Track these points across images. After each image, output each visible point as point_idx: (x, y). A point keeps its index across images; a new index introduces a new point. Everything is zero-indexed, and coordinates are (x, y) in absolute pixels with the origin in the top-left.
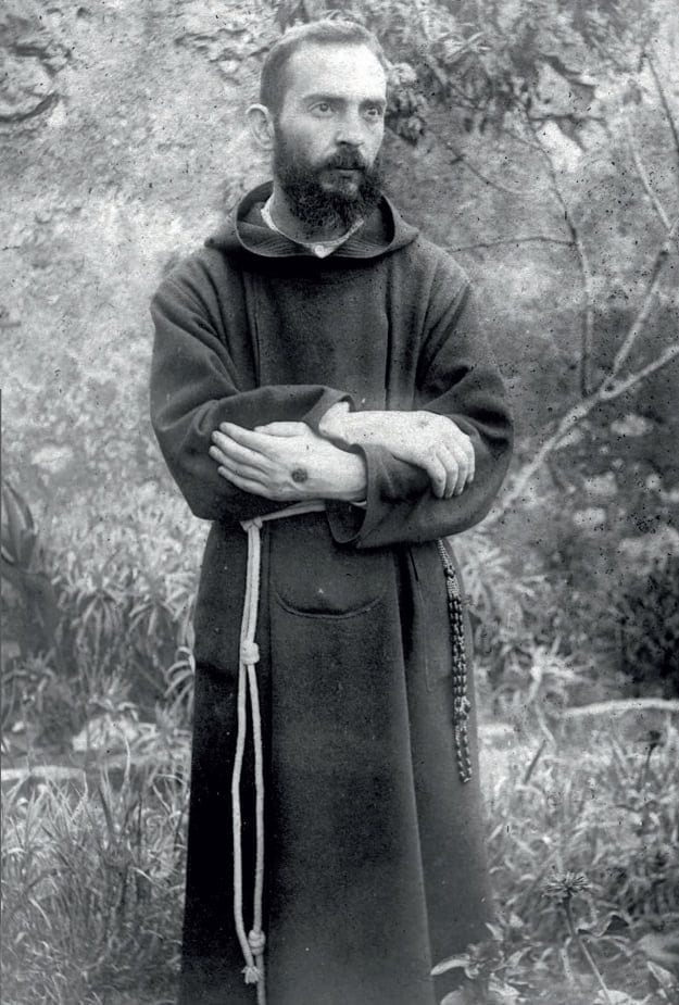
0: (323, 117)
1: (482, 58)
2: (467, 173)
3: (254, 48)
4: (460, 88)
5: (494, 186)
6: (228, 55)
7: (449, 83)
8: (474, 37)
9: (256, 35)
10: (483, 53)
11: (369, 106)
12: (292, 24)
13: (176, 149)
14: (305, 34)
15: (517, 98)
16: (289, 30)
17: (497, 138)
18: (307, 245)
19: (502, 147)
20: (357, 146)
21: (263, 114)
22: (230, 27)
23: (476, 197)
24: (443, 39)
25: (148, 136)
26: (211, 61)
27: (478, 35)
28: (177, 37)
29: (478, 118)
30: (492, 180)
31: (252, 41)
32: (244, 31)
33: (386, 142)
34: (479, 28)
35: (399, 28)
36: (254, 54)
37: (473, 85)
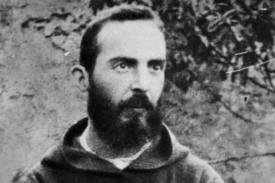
0: (123, 73)
1: (233, 28)
2: (222, 109)
3: (76, 26)
4: (217, 49)
5: (241, 117)
6: (58, 32)
7: (210, 46)
8: (227, 13)
9: (77, 17)
10: (234, 24)
11: (153, 64)
12: (101, 8)
13: (21, 98)
14: (110, 14)
15: (259, 56)
16: (99, 13)
17: (244, 84)
18: (111, 160)
19: (247, 90)
20: (145, 92)
21: (81, 71)
22: (59, 12)
23: (229, 126)
24: (206, 15)
25: (3, 91)
26: (47, 37)
27: (230, 12)
28: (23, 21)
29: (230, 71)
30: (240, 114)
31: (74, 21)
32: (69, 14)
33: (166, 89)
34: (230, 7)
35: (175, 8)
36: (75, 31)
37: (228, 47)
